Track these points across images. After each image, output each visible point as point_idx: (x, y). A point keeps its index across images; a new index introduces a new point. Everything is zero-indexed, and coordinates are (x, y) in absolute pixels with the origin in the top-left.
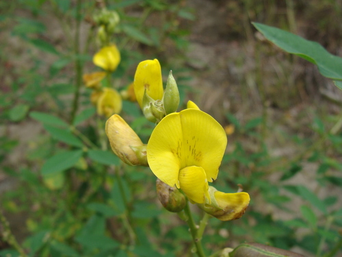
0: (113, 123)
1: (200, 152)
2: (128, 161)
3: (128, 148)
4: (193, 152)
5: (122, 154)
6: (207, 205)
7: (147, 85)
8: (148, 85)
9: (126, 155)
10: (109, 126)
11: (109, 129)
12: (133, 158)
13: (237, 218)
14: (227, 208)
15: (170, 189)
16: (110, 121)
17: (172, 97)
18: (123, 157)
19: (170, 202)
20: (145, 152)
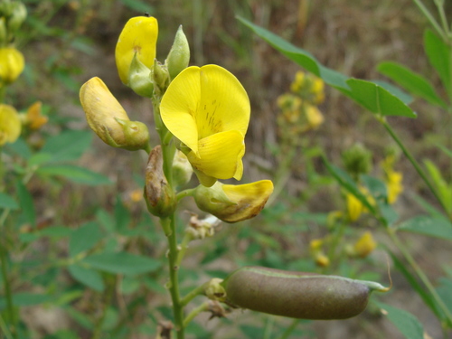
0: (93, 87)
1: (220, 122)
2: (111, 139)
3: (114, 121)
4: (211, 121)
5: (104, 128)
6: (214, 200)
7: (137, 48)
8: (140, 48)
10: (87, 90)
11: (86, 94)
12: (118, 134)
13: (253, 215)
14: (241, 201)
15: (162, 182)
16: (89, 85)
17: (183, 56)
18: (105, 133)
19: (162, 198)
20: (135, 128)
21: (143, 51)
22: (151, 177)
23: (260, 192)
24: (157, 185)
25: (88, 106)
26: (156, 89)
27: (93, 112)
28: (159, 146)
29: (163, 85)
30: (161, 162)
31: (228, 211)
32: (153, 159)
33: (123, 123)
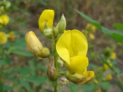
0: (30, 35)
1: (77, 51)
2: (36, 54)
3: (37, 48)
4: (74, 50)
5: (34, 50)
7: (46, 21)
9: (35, 51)
10: (28, 36)
11: (28, 37)
12: (39, 52)
13: (86, 83)
14: (82, 78)
15: (54, 70)
16: (29, 34)
17: (64, 25)
18: (34, 52)
19: (54, 76)
20: (45, 51)
21: (48, 22)
22: (50, 68)
23: (89, 75)
24: (52, 71)
25: (28, 42)
26: (53, 37)
27: (30, 44)
28: (53, 57)
29: (56, 35)
30: (54, 63)
31: (77, 81)
32: (51, 62)
33: (41, 49)
